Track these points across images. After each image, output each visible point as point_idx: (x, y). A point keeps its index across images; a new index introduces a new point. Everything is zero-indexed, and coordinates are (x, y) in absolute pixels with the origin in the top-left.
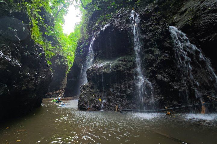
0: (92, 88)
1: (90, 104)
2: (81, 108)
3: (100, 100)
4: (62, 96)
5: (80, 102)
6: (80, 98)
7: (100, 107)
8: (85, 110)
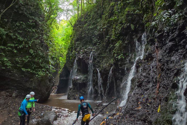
0: (74, 89)
1: (73, 97)
2: (68, 99)
3: (77, 95)
4: (55, 92)
5: (68, 96)
6: (68, 94)
7: (76, 98)
8: (70, 99)
